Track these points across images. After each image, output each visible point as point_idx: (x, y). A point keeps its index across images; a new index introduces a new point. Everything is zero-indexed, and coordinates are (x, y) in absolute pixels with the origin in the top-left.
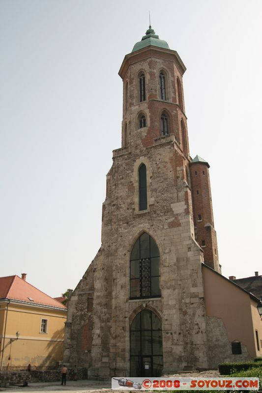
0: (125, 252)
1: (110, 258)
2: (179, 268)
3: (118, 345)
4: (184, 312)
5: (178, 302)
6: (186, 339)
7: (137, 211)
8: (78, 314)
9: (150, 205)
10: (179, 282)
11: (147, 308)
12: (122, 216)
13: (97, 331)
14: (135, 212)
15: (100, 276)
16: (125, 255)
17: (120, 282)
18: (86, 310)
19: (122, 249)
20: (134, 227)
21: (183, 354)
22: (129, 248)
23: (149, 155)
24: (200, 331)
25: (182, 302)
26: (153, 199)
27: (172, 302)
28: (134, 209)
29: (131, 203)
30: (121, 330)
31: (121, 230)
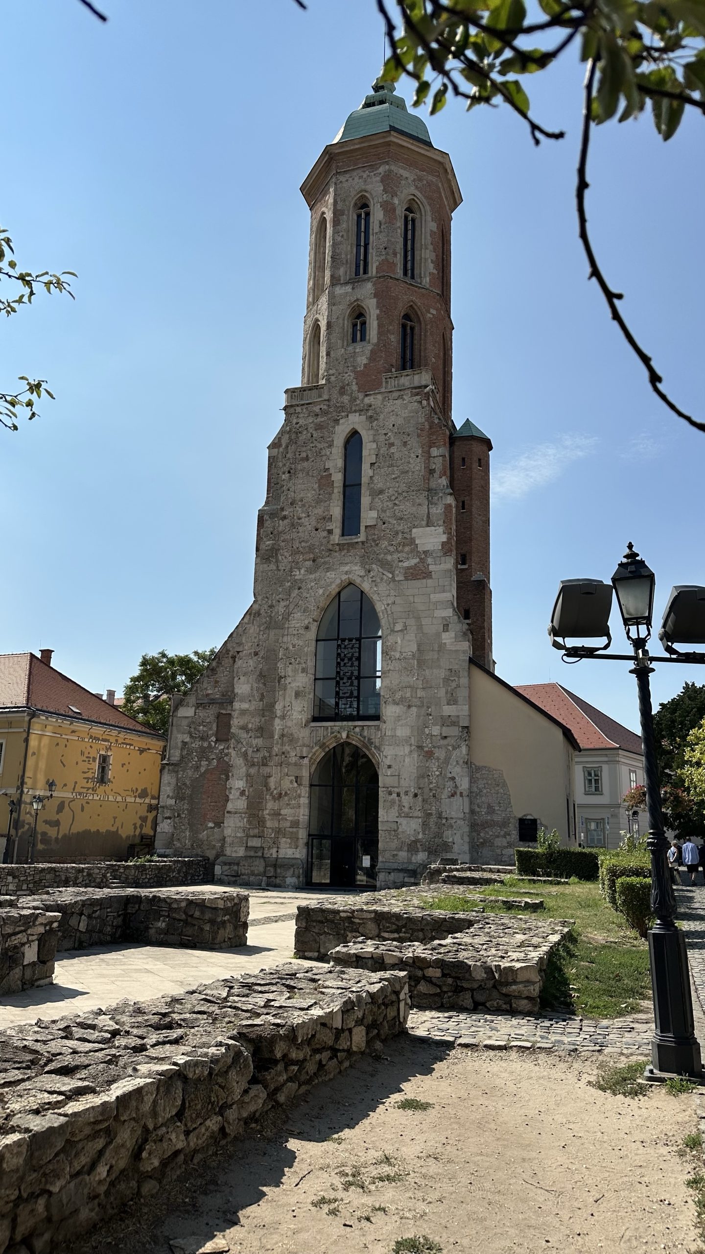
0: (306, 622)
1: (272, 633)
2: (421, 663)
3: (282, 812)
4: (427, 752)
5: (416, 734)
6: (427, 806)
7: (336, 538)
8: (193, 745)
9: (366, 527)
10: (420, 693)
11: (350, 741)
12: (303, 544)
13: (237, 784)
14: (332, 537)
15: (250, 669)
16: (307, 628)
17: (294, 685)
18: (213, 738)
19: (299, 614)
20: (328, 570)
21: (420, 836)
22: (316, 614)
23: (370, 413)
24: (458, 793)
25: (423, 732)
26: (374, 514)
27: (402, 732)
28: (330, 532)
29: (324, 518)
30: (291, 782)
31: (298, 574)
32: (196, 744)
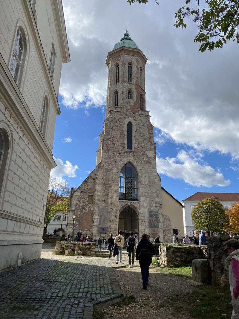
0: (118, 171)
1: (108, 173)
2: (150, 186)
3: (111, 226)
5: (149, 205)
9: (134, 148)
10: (150, 194)
11: (131, 206)
12: (116, 149)
13: (96, 217)
14: (125, 149)
15: (101, 183)
16: (118, 173)
17: (114, 189)
18: (87, 203)
19: (116, 169)
20: (124, 157)
22: (120, 169)
25: (151, 205)
26: (136, 145)
27: (145, 205)
28: (124, 147)
29: (122, 143)
30: (114, 217)
31: (115, 157)
32: (81, 204)
